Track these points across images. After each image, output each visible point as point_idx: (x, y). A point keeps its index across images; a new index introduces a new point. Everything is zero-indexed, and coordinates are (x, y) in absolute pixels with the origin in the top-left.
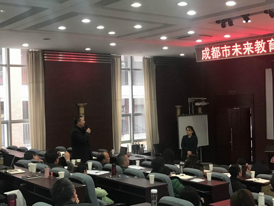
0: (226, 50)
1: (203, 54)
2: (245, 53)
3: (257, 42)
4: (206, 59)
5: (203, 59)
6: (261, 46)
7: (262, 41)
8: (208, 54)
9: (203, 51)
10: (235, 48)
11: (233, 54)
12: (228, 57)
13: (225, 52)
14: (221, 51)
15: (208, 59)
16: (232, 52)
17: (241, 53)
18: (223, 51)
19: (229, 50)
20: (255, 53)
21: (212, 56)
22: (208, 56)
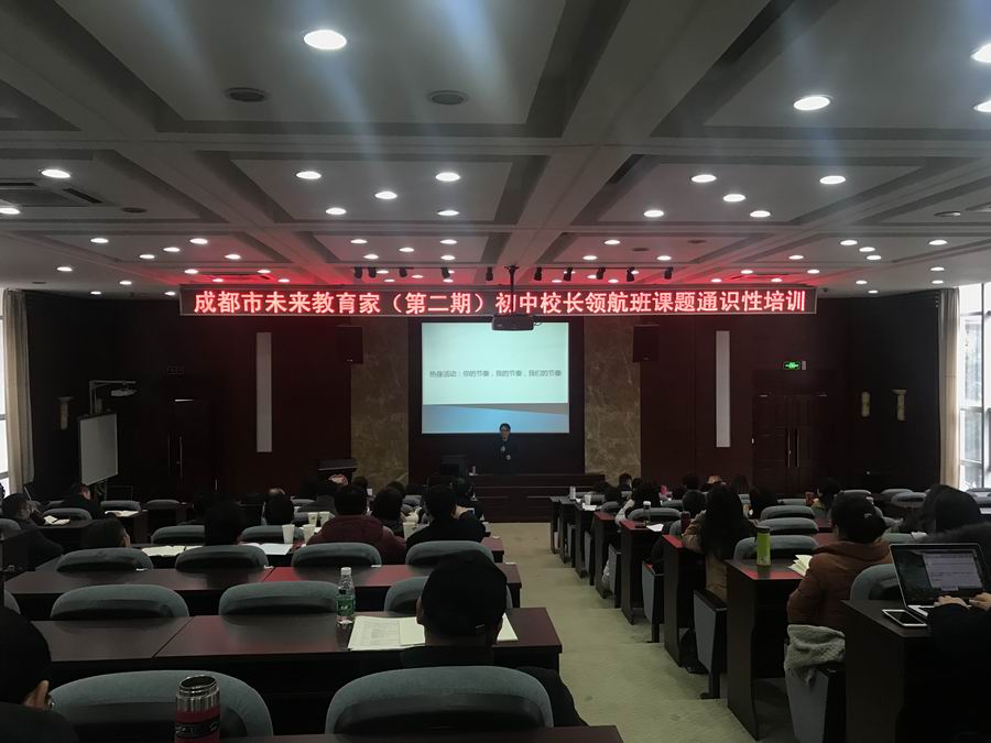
0: (252, 301)
1: (198, 302)
2: (291, 310)
3: (318, 294)
4: (204, 311)
5: (196, 310)
6: (325, 302)
7: (327, 294)
8: (210, 303)
9: (198, 297)
10: (272, 299)
11: (268, 310)
12: (256, 312)
13: (249, 304)
14: (241, 300)
15: (209, 311)
16: (265, 305)
17: (284, 310)
18: (246, 302)
19: (259, 302)
20: (314, 311)
21: (219, 308)
22: (209, 307)
